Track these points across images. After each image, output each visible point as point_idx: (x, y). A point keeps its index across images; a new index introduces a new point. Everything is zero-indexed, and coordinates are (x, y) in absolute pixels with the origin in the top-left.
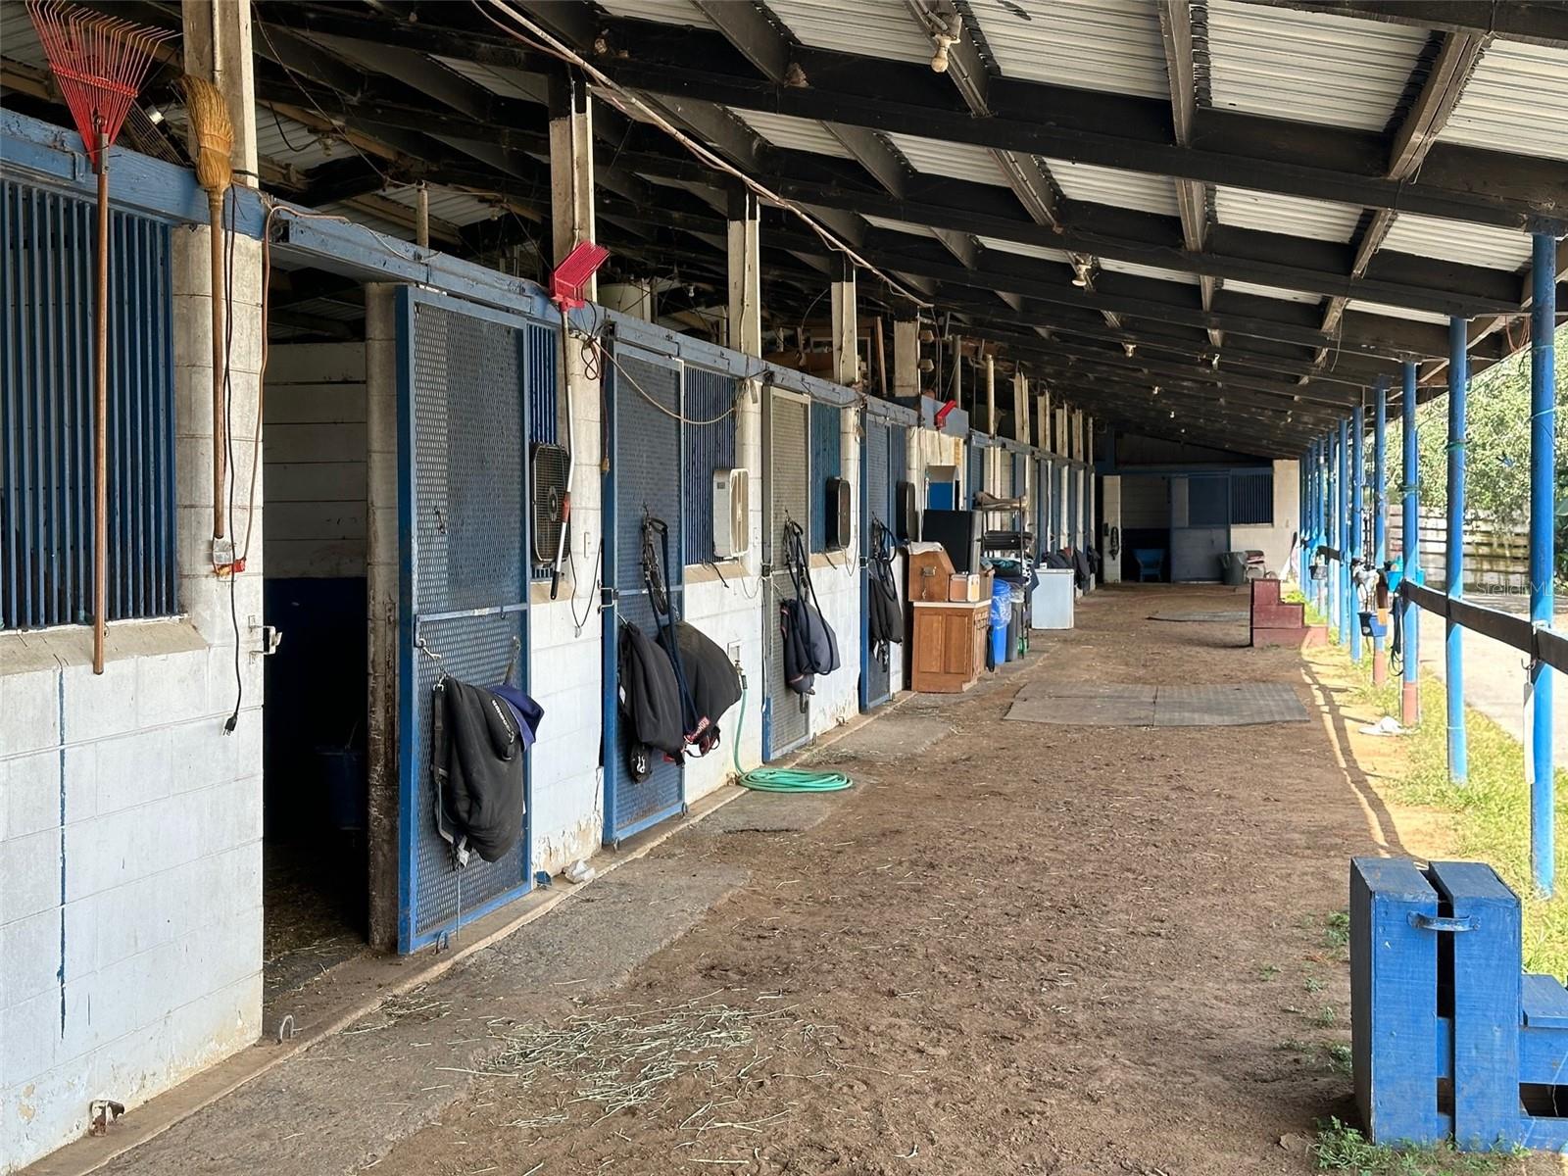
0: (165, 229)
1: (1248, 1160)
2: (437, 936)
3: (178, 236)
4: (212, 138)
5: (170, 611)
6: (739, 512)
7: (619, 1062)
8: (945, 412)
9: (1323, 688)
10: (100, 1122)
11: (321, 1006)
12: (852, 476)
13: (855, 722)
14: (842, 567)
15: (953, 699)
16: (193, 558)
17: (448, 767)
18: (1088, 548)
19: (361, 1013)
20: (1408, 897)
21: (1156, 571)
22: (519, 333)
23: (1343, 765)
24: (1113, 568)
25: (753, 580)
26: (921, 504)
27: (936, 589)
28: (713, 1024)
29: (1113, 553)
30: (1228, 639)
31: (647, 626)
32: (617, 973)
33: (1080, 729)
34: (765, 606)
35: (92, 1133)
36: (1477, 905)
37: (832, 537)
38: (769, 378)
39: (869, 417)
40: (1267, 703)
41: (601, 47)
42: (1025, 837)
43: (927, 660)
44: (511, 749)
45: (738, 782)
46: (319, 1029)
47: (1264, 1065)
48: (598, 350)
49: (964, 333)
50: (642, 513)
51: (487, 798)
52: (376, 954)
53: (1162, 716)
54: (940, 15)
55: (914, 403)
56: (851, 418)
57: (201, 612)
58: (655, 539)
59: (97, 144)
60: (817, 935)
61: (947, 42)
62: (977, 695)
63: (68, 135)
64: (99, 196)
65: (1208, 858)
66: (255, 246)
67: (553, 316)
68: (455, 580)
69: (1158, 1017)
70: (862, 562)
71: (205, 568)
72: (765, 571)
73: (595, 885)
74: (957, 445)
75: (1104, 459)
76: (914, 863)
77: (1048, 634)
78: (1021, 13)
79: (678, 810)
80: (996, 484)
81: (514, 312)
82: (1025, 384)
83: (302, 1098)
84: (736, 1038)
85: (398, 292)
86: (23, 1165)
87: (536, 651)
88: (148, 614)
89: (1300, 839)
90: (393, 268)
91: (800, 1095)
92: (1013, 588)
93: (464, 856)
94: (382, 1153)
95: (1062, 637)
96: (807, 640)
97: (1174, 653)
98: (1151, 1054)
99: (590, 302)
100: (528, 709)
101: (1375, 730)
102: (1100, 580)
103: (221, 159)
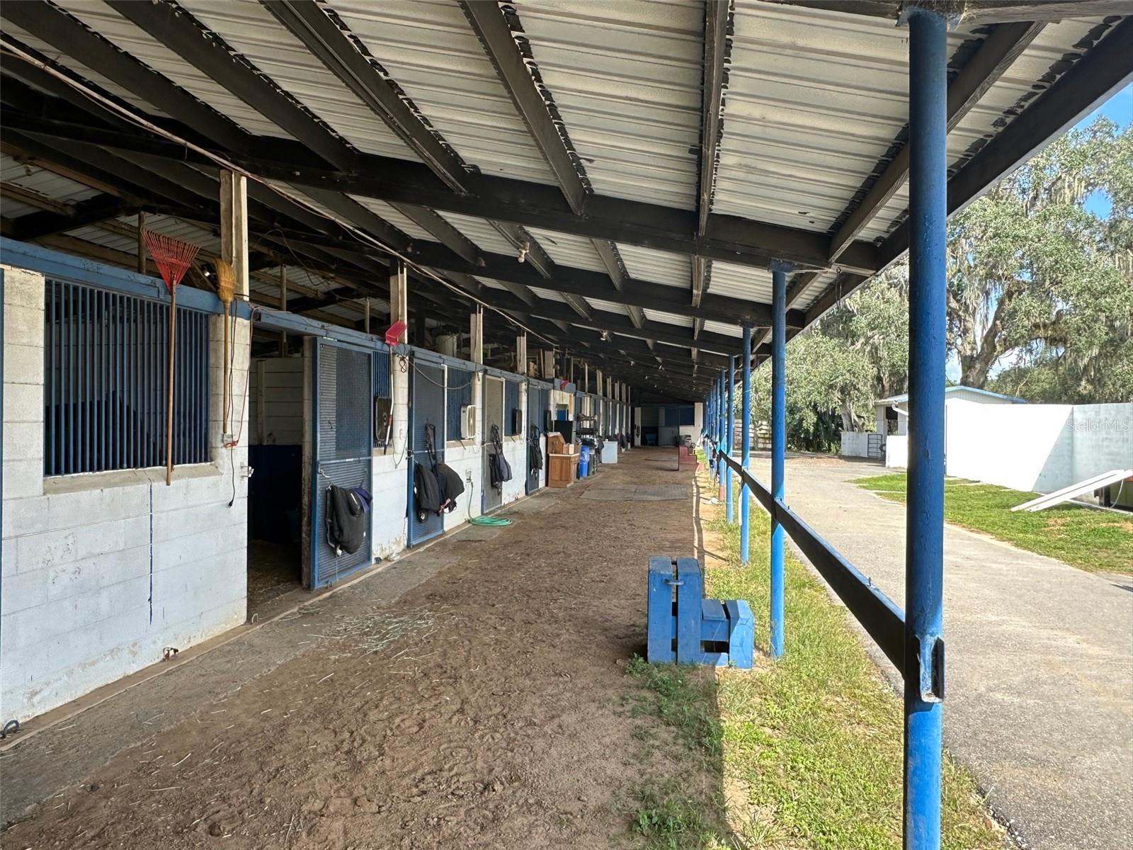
0: (207, 316)
1: (603, 669)
2: (327, 582)
3: (212, 319)
4: (226, 280)
5: (206, 461)
6: (472, 421)
7: (380, 632)
8: (564, 384)
9: (698, 487)
10: (167, 656)
11: (273, 609)
12: (524, 408)
13: (522, 498)
14: (518, 442)
15: (562, 490)
16: (216, 441)
17: (332, 519)
18: (627, 433)
19: (288, 612)
20: (662, 572)
21: (653, 442)
22: (370, 355)
23: (694, 515)
24: (638, 441)
25: (478, 447)
26: (554, 417)
27: (558, 450)
28: (421, 618)
29: (638, 436)
30: (672, 468)
31: (427, 465)
32: (394, 597)
33: (606, 501)
34: (483, 456)
35: (164, 660)
36: (686, 575)
37: (514, 430)
38: (485, 372)
39: (530, 386)
40: (675, 492)
41: (409, 250)
42: (566, 543)
43: (554, 476)
44: (358, 512)
45: (469, 521)
46: (269, 618)
47: (621, 632)
48: (407, 362)
49: (574, 355)
50: (426, 422)
51: (346, 530)
52: (303, 589)
53: (637, 497)
54: (521, 242)
55: (552, 381)
56: (524, 386)
57: (219, 461)
58: (430, 432)
59: (171, 284)
60: (475, 582)
61: (524, 252)
62: (572, 489)
63: (158, 281)
64: (172, 303)
65: (631, 551)
66: (247, 322)
67: (386, 348)
68: (338, 448)
69: (590, 613)
70: (527, 440)
71: (220, 445)
72: (483, 443)
73: (400, 562)
74: (570, 396)
75: (634, 401)
76: (522, 554)
77: (607, 465)
78: (553, 242)
79: (441, 532)
80: (587, 411)
81: (368, 347)
82: (601, 374)
83: (251, 646)
84: (427, 623)
85: (314, 339)
86: (131, 673)
87: (376, 474)
88: (195, 462)
89: (668, 544)
90: (310, 330)
91: (442, 646)
92: (590, 449)
93: (339, 552)
94: (273, 669)
95: (612, 467)
96: (499, 469)
97: (650, 473)
98: (582, 628)
99: (404, 344)
100: (367, 497)
101: (709, 502)
102: (633, 445)
103: (229, 290)
